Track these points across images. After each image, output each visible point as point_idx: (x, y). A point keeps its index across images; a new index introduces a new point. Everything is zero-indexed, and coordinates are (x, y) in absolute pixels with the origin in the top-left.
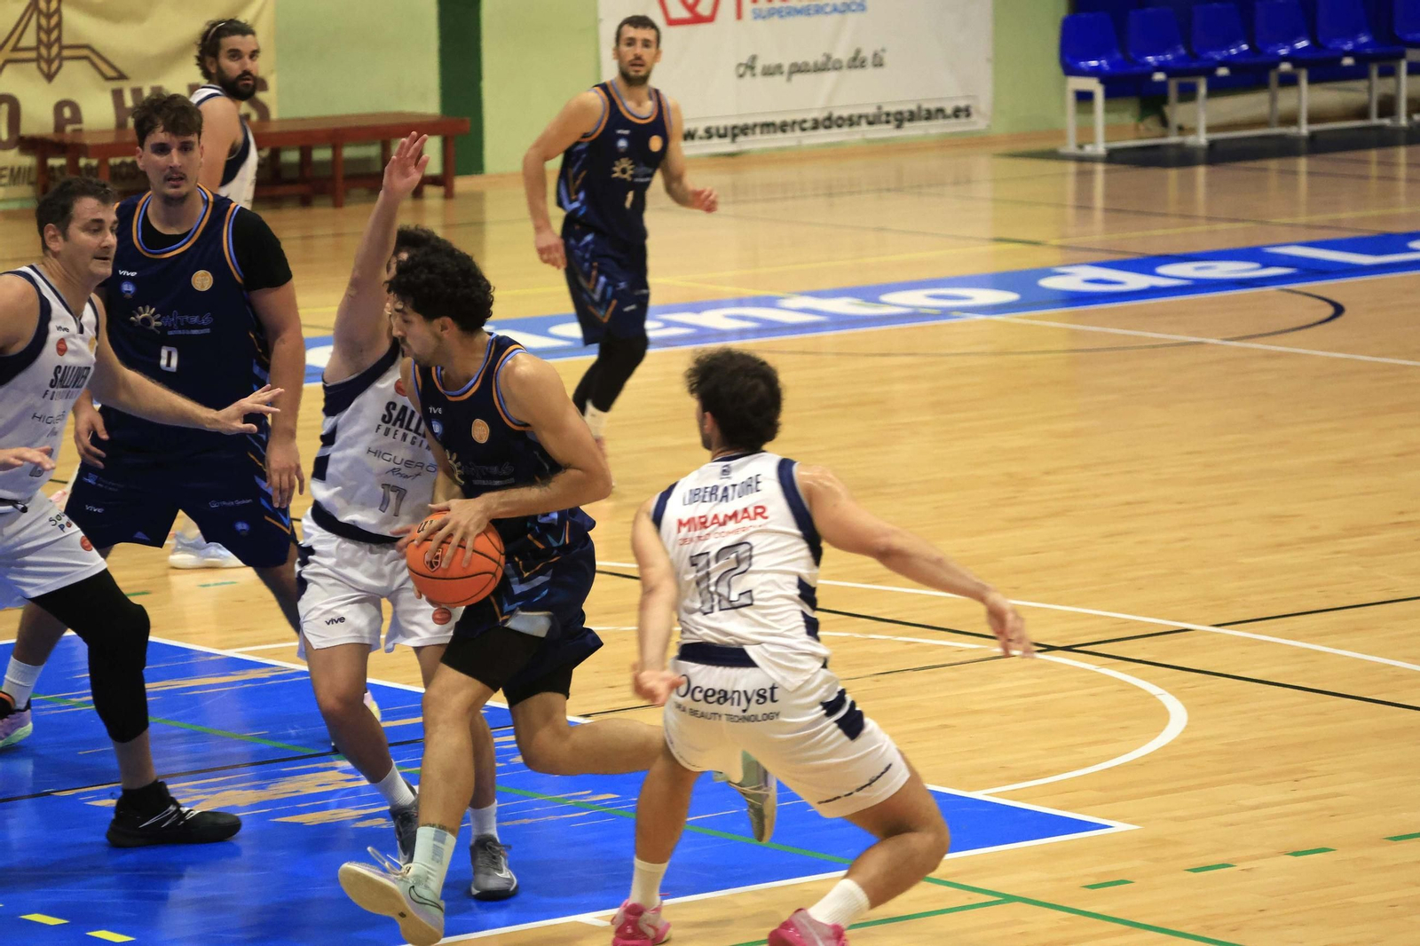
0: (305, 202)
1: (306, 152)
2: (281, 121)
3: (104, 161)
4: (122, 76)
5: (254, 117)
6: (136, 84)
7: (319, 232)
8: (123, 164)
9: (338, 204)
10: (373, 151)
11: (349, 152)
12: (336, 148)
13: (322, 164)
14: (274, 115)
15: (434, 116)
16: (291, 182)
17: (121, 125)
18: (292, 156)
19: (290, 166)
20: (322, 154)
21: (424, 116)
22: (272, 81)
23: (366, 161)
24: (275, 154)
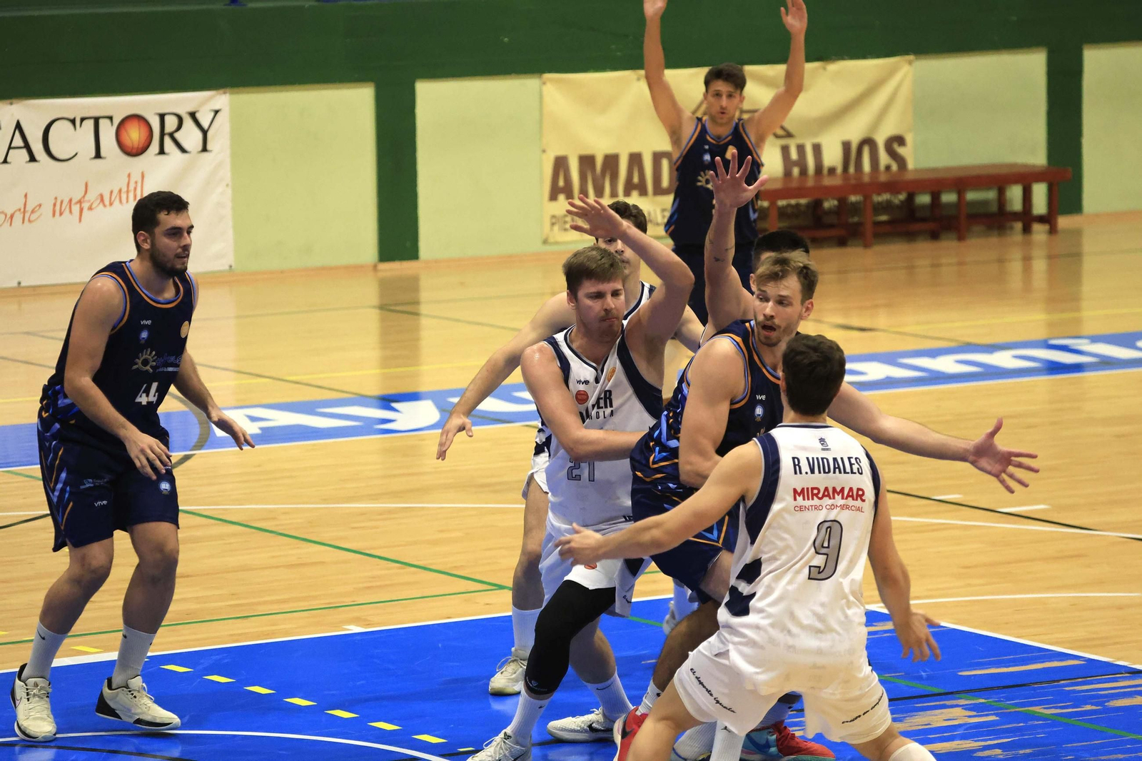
0: (935, 236)
1: (936, 196)
2: (916, 171)
3: (773, 203)
4: (789, 135)
5: (895, 167)
6: (799, 141)
7: (944, 261)
8: (789, 205)
9: (961, 238)
10: (991, 195)
11: (971, 196)
12: (960, 194)
13: (949, 205)
14: (911, 165)
15: (1043, 166)
16: (923, 220)
17: (788, 173)
18: (924, 199)
19: (923, 207)
20: (949, 198)
21: (1034, 166)
22: (909, 139)
23: (985, 203)
24: (911, 197)
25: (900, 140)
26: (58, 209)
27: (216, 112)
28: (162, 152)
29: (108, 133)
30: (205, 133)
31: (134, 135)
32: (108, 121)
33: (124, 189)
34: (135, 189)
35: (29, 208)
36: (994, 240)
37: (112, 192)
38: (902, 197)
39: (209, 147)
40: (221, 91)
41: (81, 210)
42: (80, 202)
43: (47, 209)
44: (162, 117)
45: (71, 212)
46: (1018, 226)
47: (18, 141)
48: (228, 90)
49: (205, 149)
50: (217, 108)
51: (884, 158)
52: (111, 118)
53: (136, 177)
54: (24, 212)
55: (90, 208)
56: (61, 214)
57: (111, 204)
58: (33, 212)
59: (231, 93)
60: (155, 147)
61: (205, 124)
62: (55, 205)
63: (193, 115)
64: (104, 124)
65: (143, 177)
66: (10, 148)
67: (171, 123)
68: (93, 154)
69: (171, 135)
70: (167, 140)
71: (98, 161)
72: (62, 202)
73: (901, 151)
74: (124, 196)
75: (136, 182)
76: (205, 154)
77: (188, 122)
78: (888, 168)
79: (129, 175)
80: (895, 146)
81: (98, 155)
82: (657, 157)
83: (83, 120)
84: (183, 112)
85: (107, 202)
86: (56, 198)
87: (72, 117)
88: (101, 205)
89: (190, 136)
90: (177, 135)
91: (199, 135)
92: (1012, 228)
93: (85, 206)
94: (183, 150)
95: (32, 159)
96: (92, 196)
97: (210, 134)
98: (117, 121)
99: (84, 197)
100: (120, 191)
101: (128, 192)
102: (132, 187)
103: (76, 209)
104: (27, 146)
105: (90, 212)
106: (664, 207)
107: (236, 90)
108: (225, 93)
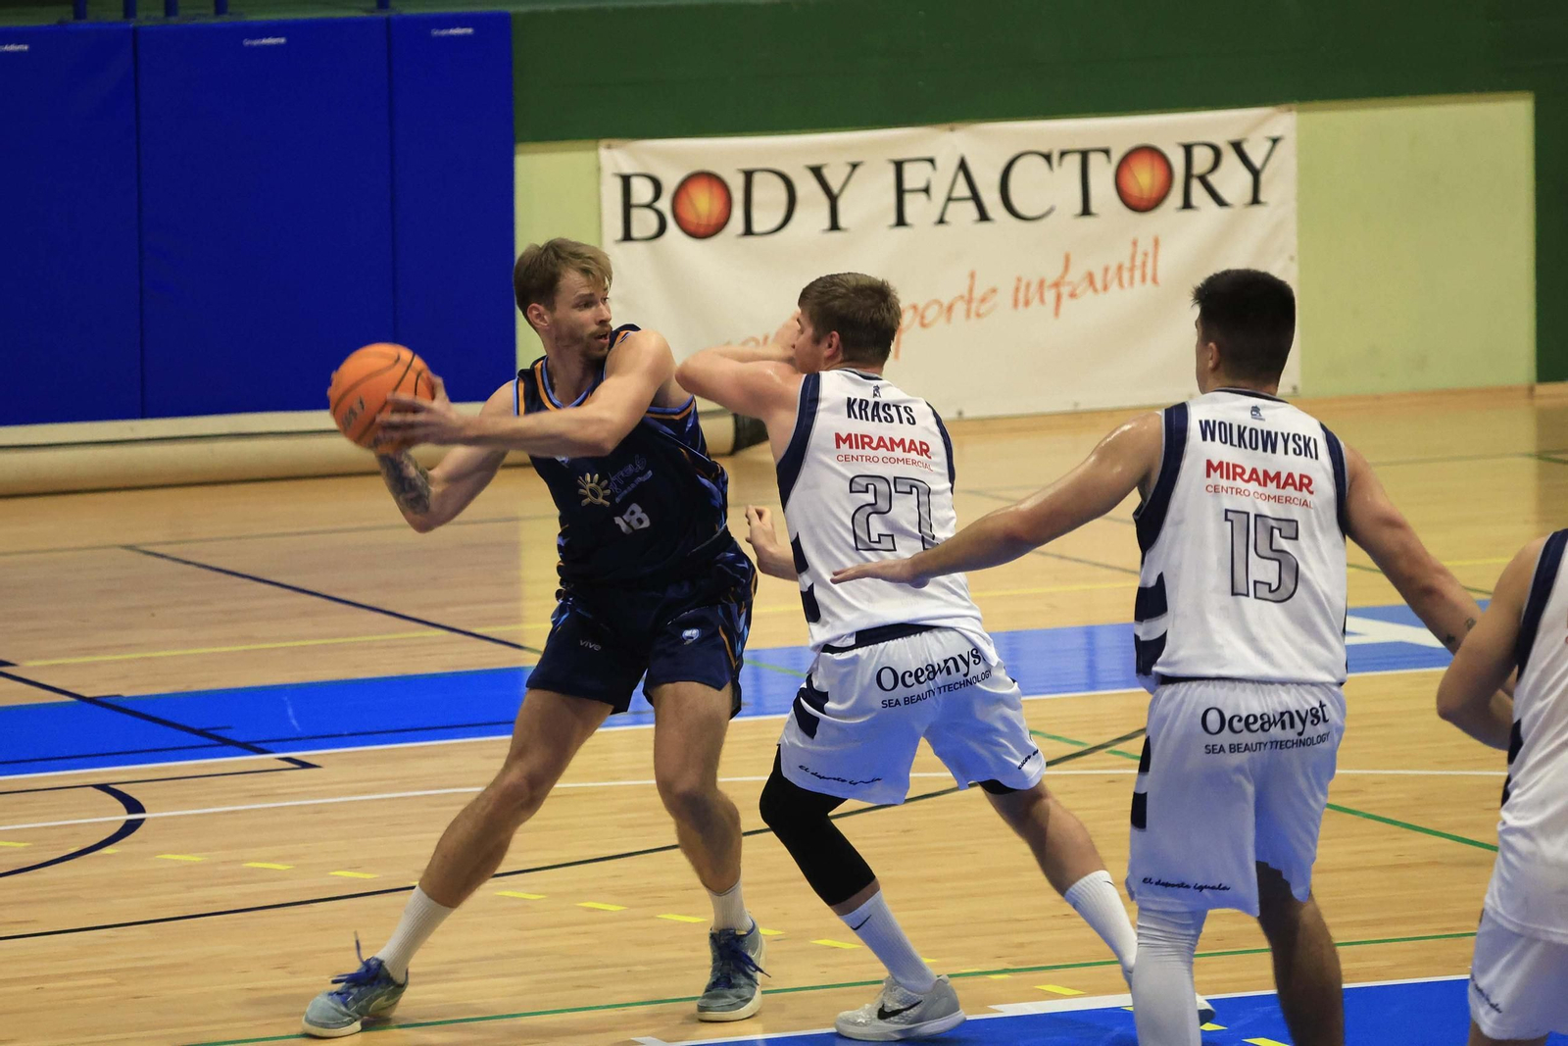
26: (1021, 298)
27: (1275, 141)
28: (1187, 204)
29: (1102, 175)
30: (1256, 174)
31: (1144, 178)
32: (1102, 157)
33: (1127, 264)
34: (1144, 264)
35: (978, 294)
37: (1106, 270)
39: (1262, 197)
40: (1283, 107)
41: (1059, 298)
42: (1056, 285)
43: (1005, 298)
44: (1188, 149)
45: (1042, 300)
47: (962, 190)
48: (1293, 106)
49: (1256, 200)
50: (1275, 134)
52: (1106, 152)
53: (1145, 245)
54: (970, 301)
55: (1073, 295)
56: (1027, 303)
57: (1105, 288)
58: (983, 300)
59: (1299, 111)
60: (1176, 196)
61: (1257, 162)
62: (1017, 289)
63: (1237, 146)
64: (1096, 161)
65: (1156, 243)
66: (949, 199)
67: (1202, 159)
68: (1078, 207)
69: (1203, 179)
70: (1196, 186)
71: (1087, 220)
72: (1028, 285)
74: (1126, 275)
75: (1146, 254)
76: (1256, 209)
77: (1230, 158)
79: (1135, 244)
81: (1086, 211)
83: (1063, 154)
84: (1221, 141)
85: (1099, 284)
86: (1019, 280)
87: (1045, 150)
88: (1090, 292)
89: (1232, 180)
90: (1212, 179)
91: (1248, 177)
93: (1065, 290)
94: (1221, 202)
95: (984, 216)
96: (1076, 274)
97: (1264, 178)
98: (1116, 157)
99: (1063, 277)
100: (1120, 268)
101: (1132, 269)
102: (1138, 262)
103: (1050, 296)
104: (975, 197)
105: (1074, 302)
107: (1308, 105)
108: (1290, 110)
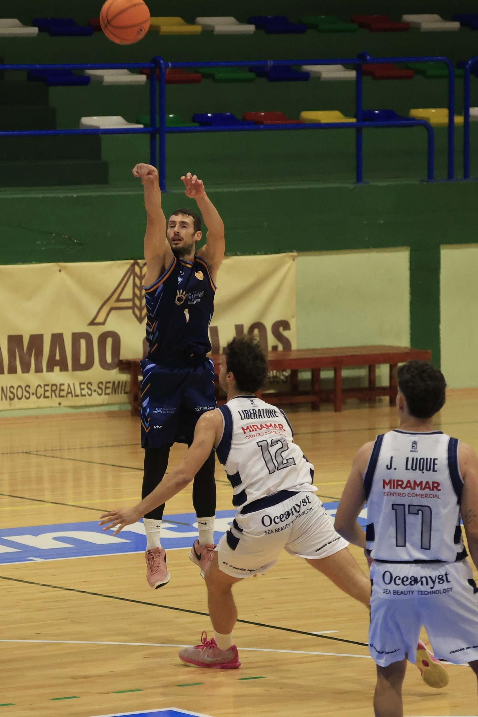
0: (315, 407)
1: (315, 373)
2: (298, 351)
5: (280, 348)
7: (324, 429)
9: (338, 409)
10: (363, 372)
11: (345, 373)
12: (337, 372)
13: (327, 381)
14: (295, 346)
15: (406, 348)
16: (305, 393)
18: (306, 375)
19: (305, 382)
20: (327, 374)
21: (399, 348)
22: (293, 323)
23: (358, 379)
24: (294, 373)
25: (285, 325)
36: (365, 411)
38: (287, 373)
46: (386, 399)
51: (271, 340)
73: (286, 334)
78: (275, 348)
80: (281, 329)
82: (76, 337)
92: (380, 401)
106: (82, 381)
